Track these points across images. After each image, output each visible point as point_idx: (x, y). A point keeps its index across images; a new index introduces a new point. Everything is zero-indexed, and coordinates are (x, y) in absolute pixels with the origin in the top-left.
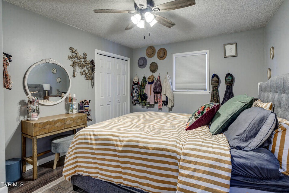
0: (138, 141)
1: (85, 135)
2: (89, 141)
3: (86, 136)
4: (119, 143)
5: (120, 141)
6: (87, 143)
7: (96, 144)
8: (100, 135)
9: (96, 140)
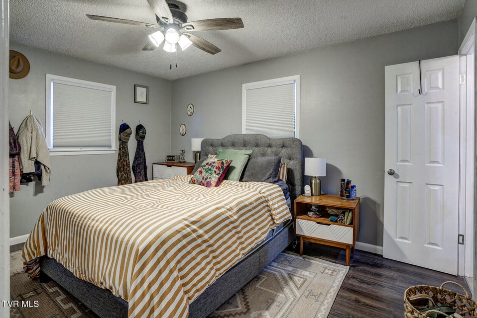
0: (242, 202)
1: (180, 232)
2: (194, 235)
3: (184, 231)
4: (230, 213)
5: (229, 210)
6: (194, 240)
7: (207, 232)
8: (203, 217)
9: (201, 227)
